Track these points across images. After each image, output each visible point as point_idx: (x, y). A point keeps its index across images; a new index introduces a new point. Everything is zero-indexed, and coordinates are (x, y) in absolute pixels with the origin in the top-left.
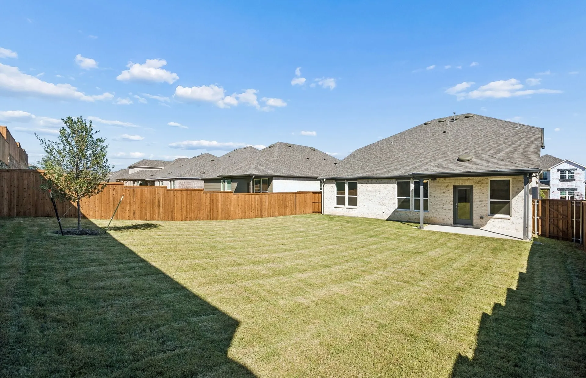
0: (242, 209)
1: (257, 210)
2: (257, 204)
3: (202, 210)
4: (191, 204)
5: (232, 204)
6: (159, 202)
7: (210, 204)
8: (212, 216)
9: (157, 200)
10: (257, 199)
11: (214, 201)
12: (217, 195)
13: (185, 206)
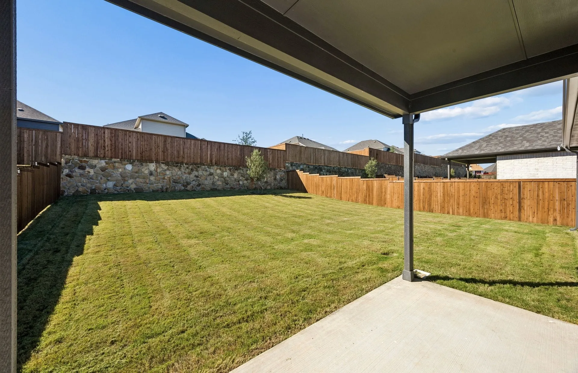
0: (400, 198)
1: (422, 201)
2: (422, 194)
3: (360, 194)
4: (352, 189)
5: (388, 192)
6: (334, 186)
7: (367, 189)
8: (369, 201)
9: (333, 185)
10: (422, 188)
11: (371, 187)
12: (373, 182)
13: (349, 190)
